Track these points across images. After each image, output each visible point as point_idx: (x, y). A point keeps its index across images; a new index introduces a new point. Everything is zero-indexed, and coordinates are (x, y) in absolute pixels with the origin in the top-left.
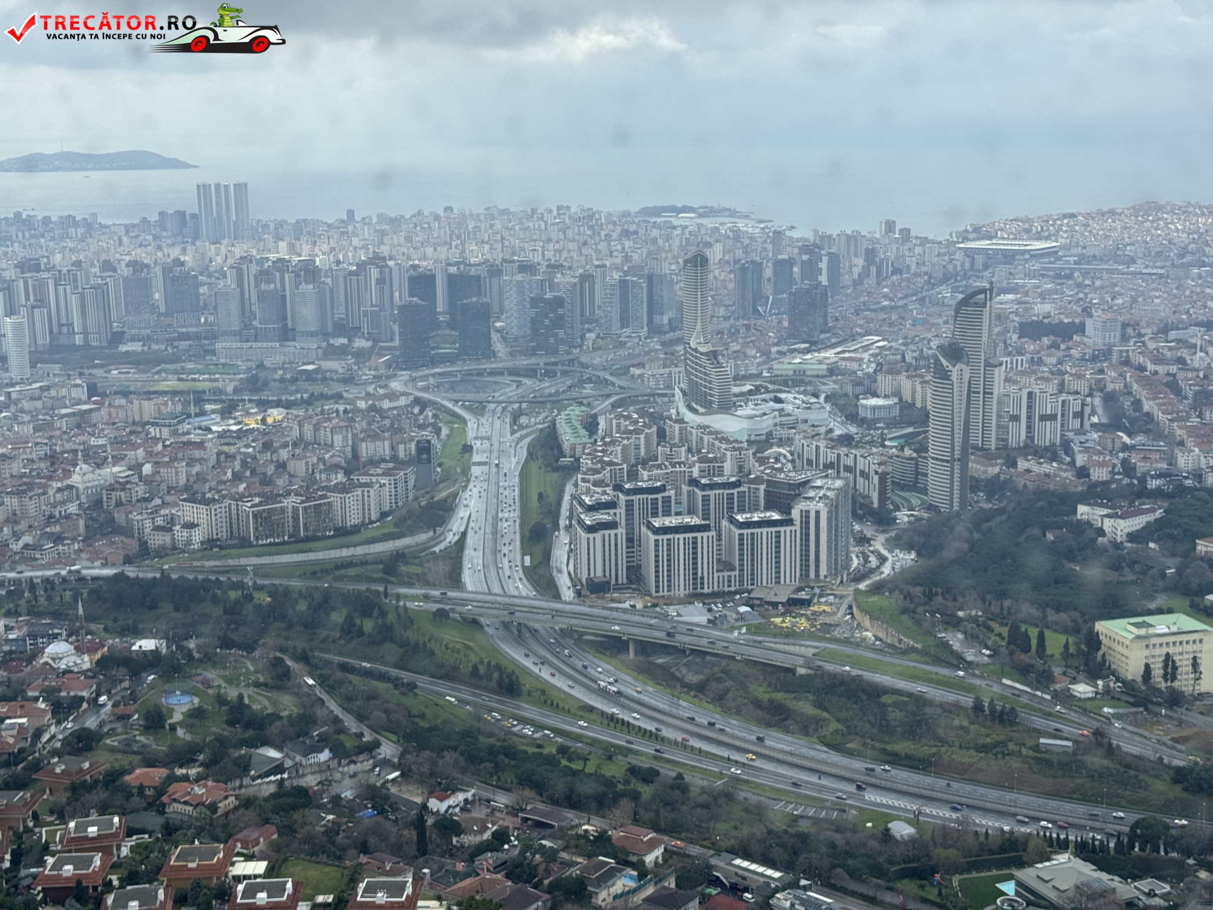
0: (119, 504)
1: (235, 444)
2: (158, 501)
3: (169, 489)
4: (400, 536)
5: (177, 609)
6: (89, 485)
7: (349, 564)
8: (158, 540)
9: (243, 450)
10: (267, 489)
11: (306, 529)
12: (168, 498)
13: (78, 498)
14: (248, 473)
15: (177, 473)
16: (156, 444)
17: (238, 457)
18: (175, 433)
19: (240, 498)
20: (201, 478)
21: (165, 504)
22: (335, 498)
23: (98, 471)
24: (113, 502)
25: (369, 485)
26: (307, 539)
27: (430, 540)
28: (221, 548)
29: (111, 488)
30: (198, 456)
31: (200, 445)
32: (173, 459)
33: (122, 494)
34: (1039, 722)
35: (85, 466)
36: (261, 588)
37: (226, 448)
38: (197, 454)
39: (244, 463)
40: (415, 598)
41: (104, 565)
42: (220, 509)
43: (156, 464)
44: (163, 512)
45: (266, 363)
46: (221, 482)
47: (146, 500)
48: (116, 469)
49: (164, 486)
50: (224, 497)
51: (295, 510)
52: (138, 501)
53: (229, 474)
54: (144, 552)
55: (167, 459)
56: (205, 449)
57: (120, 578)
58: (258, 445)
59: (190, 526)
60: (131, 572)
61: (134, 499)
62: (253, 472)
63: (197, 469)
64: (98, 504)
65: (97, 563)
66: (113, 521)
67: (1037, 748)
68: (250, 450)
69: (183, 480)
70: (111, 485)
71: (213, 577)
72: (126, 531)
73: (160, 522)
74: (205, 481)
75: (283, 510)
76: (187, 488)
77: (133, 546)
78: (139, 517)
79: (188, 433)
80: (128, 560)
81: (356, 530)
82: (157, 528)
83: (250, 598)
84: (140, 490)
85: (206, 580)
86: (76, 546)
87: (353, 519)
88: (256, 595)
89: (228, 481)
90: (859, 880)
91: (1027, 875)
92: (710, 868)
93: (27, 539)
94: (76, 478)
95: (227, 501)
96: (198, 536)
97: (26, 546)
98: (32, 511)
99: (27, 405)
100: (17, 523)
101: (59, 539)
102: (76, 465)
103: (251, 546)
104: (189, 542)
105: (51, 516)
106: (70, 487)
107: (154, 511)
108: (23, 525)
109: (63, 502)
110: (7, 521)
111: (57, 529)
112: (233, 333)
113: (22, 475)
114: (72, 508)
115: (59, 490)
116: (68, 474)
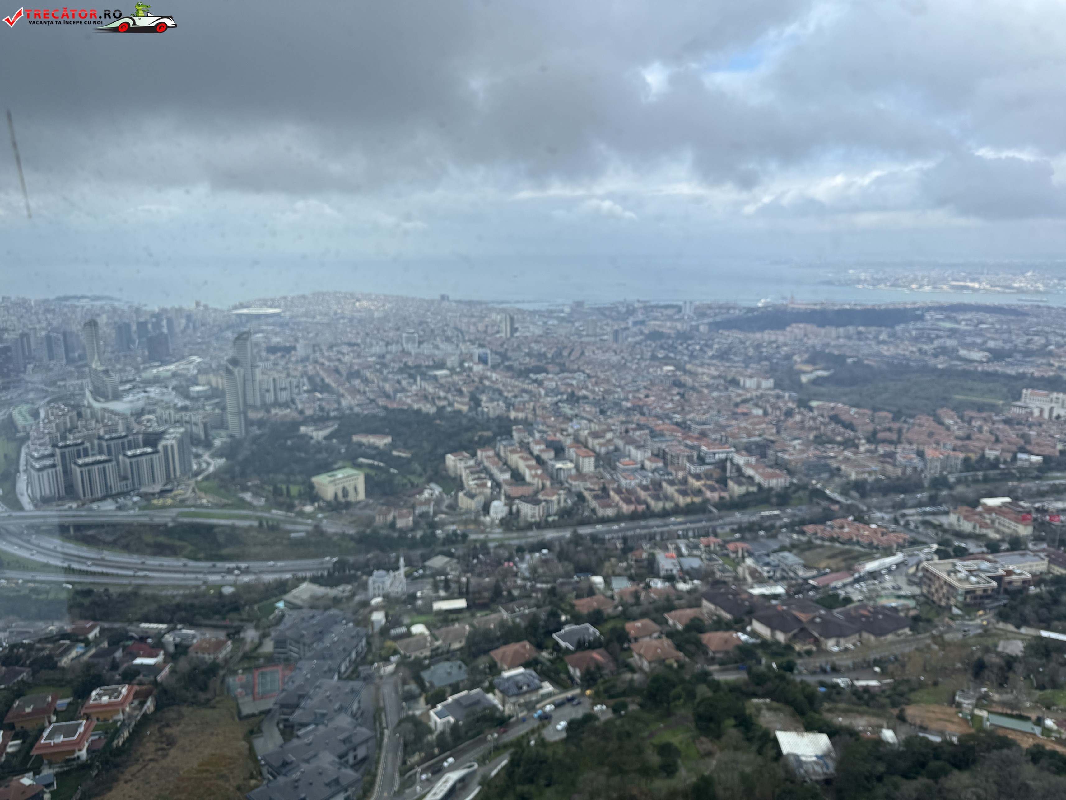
34: (289, 527)
67: (289, 539)
90: (209, 618)
91: (288, 597)
92: (127, 632)
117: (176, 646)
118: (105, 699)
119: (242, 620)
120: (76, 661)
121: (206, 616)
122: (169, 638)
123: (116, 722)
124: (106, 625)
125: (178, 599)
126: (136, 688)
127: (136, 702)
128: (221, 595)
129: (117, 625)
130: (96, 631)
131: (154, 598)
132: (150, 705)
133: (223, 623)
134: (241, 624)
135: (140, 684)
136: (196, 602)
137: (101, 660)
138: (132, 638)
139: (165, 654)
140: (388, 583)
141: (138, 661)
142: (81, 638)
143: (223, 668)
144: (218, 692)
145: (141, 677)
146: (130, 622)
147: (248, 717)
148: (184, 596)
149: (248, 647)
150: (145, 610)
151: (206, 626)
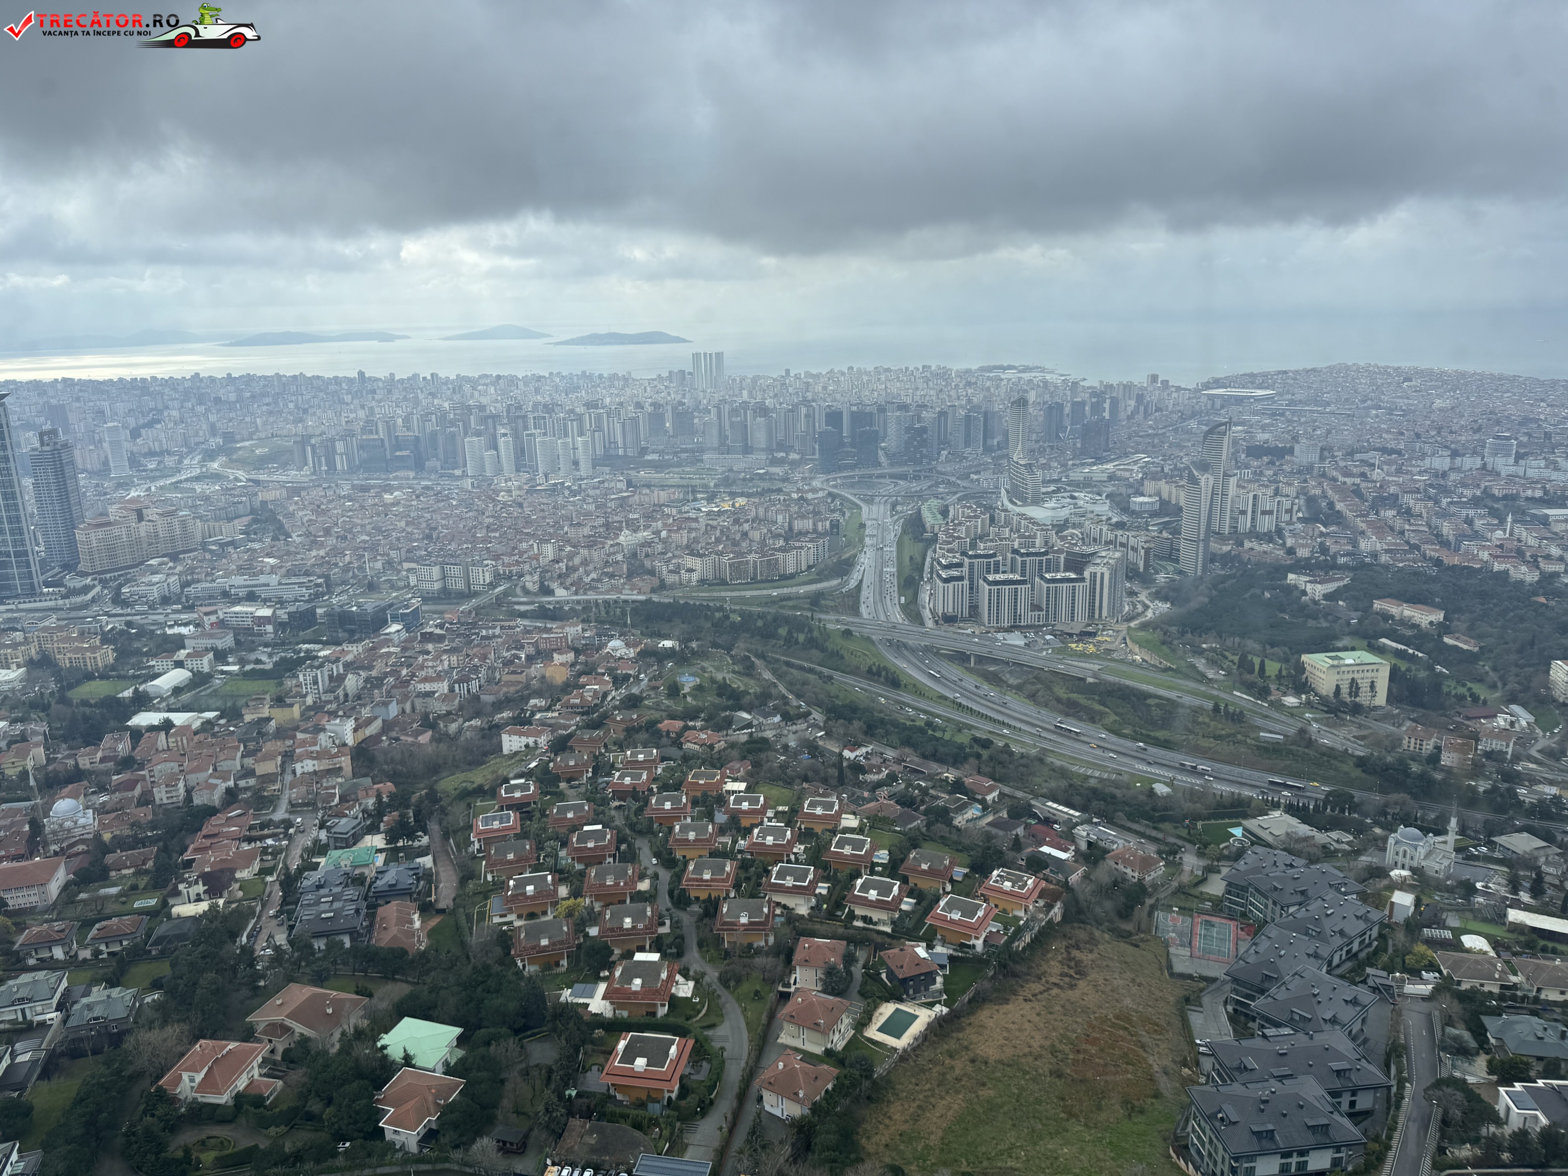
0: (647, 556)
1: (716, 520)
2: (670, 555)
3: (677, 547)
4: (820, 581)
5: (683, 623)
6: (630, 543)
7: (789, 598)
8: (671, 579)
9: (721, 523)
10: (737, 549)
11: (761, 574)
12: (676, 553)
13: (623, 551)
14: (725, 538)
15: (681, 537)
16: (669, 519)
17: (718, 528)
18: (680, 512)
19: (721, 554)
20: (696, 540)
21: (674, 557)
22: (780, 555)
23: (634, 535)
24: (644, 554)
25: (801, 548)
26: (762, 581)
27: (840, 584)
28: (709, 585)
29: (642, 545)
30: (694, 527)
31: (696, 520)
32: (679, 529)
33: (649, 549)
34: (1259, 722)
35: (627, 531)
36: (734, 611)
37: (711, 522)
38: (694, 525)
39: (722, 531)
40: (830, 621)
41: (639, 593)
42: (709, 560)
43: (669, 531)
44: (674, 561)
45: (734, 468)
46: (708, 544)
47: (663, 553)
48: (645, 534)
49: (673, 545)
50: (711, 553)
51: (755, 562)
52: (659, 554)
53: (713, 539)
54: (663, 586)
55: (675, 528)
56: (698, 522)
57: (648, 601)
58: (731, 520)
59: (690, 570)
60: (655, 598)
61: (656, 553)
62: (727, 537)
63: (693, 535)
64: (634, 555)
65: (635, 592)
66: (643, 565)
67: (1257, 739)
68: (726, 523)
69: (685, 541)
70: (642, 543)
71: (705, 603)
72: (652, 572)
73: (671, 567)
74: (699, 542)
75: (747, 562)
76: (688, 547)
77: (656, 582)
78: (659, 564)
79: (688, 512)
80: (653, 591)
81: (792, 576)
82: (671, 572)
83: (727, 617)
84: (659, 547)
85: (701, 605)
86: (622, 581)
87: (791, 570)
88: (732, 616)
89: (713, 543)
90: (1133, 821)
91: (1251, 824)
92: (1031, 806)
93: (594, 575)
94: (622, 539)
95: (713, 556)
96: (695, 577)
97: (593, 580)
98: (596, 558)
99: (591, 492)
100: (587, 565)
101: (612, 576)
102: (621, 531)
103: (727, 584)
104: (690, 581)
105: (607, 562)
106: (618, 544)
107: (668, 561)
108: (591, 567)
109: (614, 553)
110: (582, 563)
111: (611, 570)
112: (714, 449)
113: (590, 536)
114: (620, 557)
115: (612, 546)
116: (617, 536)
117: (1090, 844)
118: (1008, 885)
119: (1179, 837)
120: (971, 825)
121: (1131, 817)
122: (1081, 831)
123: (1018, 919)
124: (1007, 790)
125: (1092, 782)
126: (1043, 884)
127: (1041, 903)
128: (1151, 793)
129: (1019, 794)
130: (995, 794)
131: (1063, 773)
132: (1057, 912)
133: (1154, 833)
134: (1180, 842)
135: (1047, 880)
136: (1118, 793)
137: (1001, 833)
138: (1035, 816)
139: (1077, 851)
140: (1422, 851)
141: (1045, 849)
142: (980, 797)
143: (1150, 896)
144: (1143, 927)
145: (1047, 871)
146: (1036, 796)
147: (1183, 976)
148: (1100, 780)
149: (1185, 878)
150: (1053, 784)
151: (1129, 830)
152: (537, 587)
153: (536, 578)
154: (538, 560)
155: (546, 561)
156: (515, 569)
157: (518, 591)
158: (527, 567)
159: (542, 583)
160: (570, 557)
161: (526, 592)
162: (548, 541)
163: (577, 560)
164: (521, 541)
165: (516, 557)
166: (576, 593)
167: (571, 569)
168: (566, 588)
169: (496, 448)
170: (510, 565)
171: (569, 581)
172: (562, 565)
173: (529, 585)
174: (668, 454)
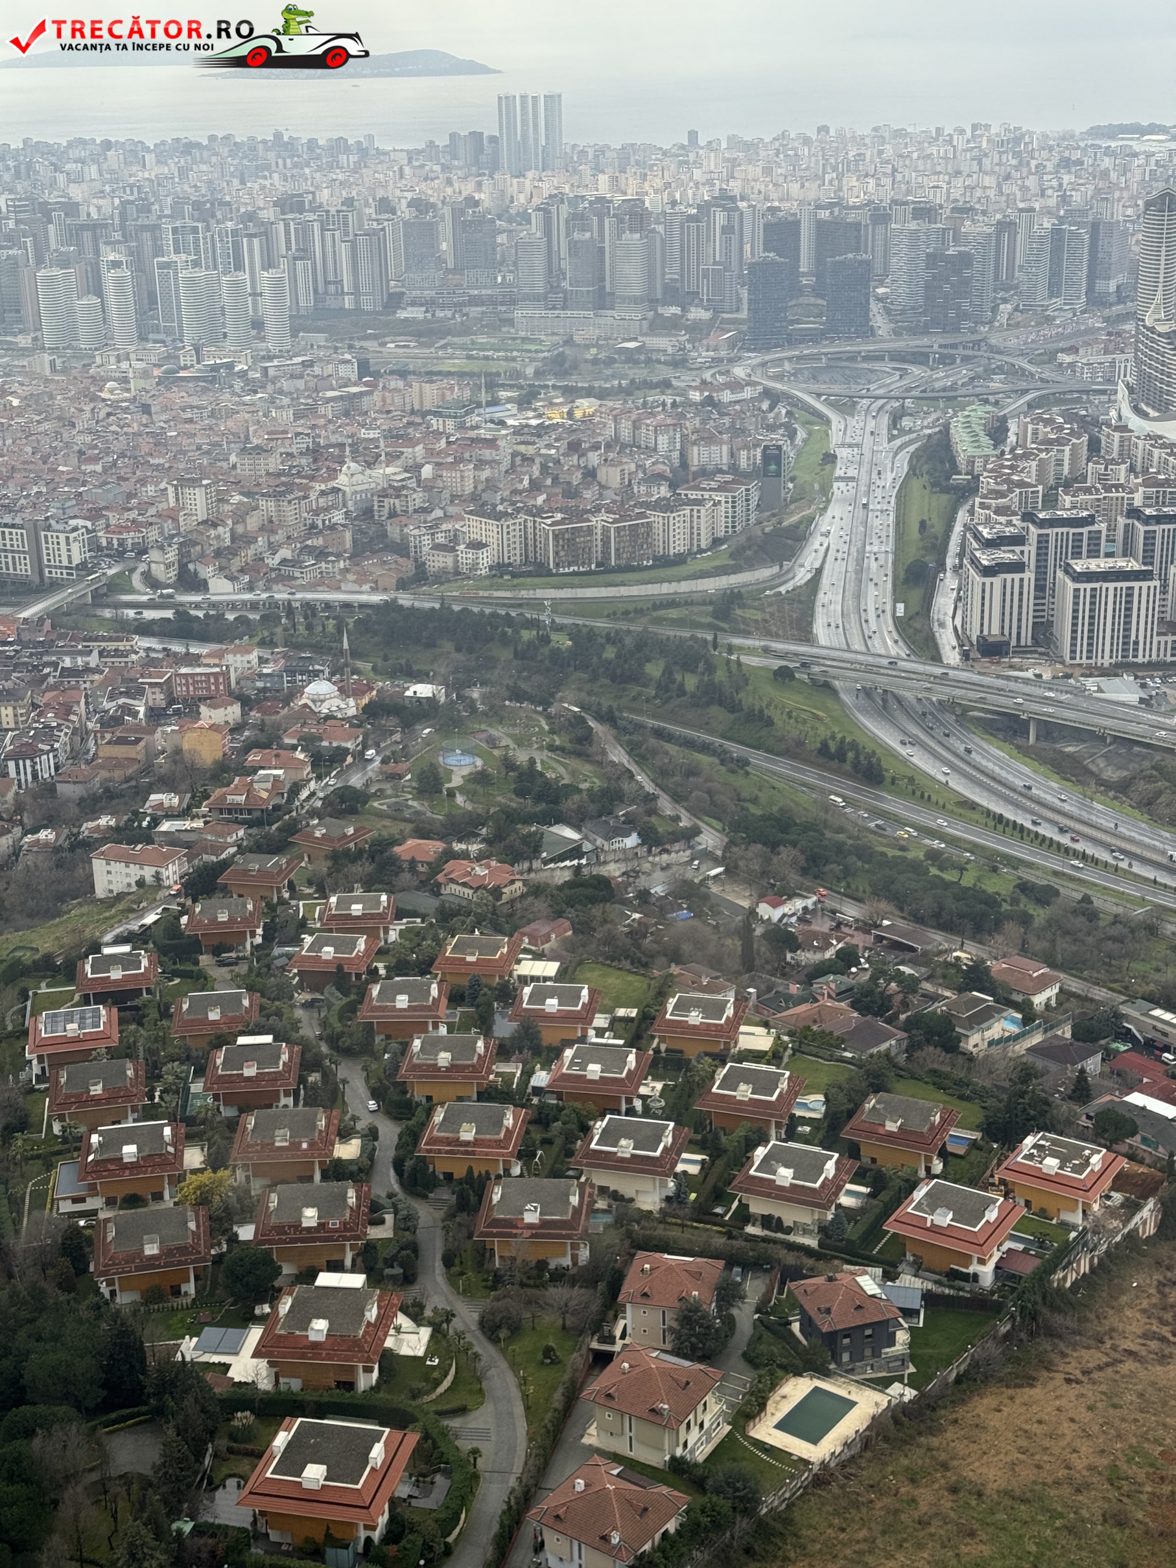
0: (393, 514)
1: (534, 443)
2: (438, 513)
3: (453, 497)
5: (458, 650)
6: (358, 488)
7: (671, 603)
8: (438, 561)
9: (543, 451)
10: (572, 503)
11: (618, 556)
12: (452, 510)
13: (345, 505)
14: (549, 482)
15: (462, 477)
16: (438, 440)
17: (537, 460)
18: (461, 427)
19: (538, 513)
20: (491, 485)
21: (447, 517)
22: (655, 518)
23: (368, 471)
24: (386, 512)
25: (700, 503)
26: (619, 569)
28: (513, 575)
29: (383, 494)
30: (488, 458)
31: (491, 443)
32: (459, 460)
33: (397, 501)
35: (353, 465)
36: (560, 629)
37: (522, 448)
38: (487, 454)
39: (544, 468)
40: (750, 650)
41: (374, 590)
42: (514, 526)
43: (438, 464)
44: (444, 527)
45: (576, 338)
46: (515, 492)
47: (423, 510)
48: (389, 470)
49: (446, 495)
50: (518, 511)
51: (606, 531)
52: (415, 511)
53: (526, 482)
54: (421, 576)
55: (450, 459)
56: (497, 448)
57: (391, 606)
58: (563, 445)
59: (477, 545)
60: (406, 600)
61: (411, 509)
62: (555, 479)
63: (486, 474)
64: (367, 513)
65: (366, 587)
66: (384, 534)
68: (553, 451)
69: (469, 487)
70: (384, 490)
71: (503, 612)
72: (401, 548)
73: (440, 539)
74: (496, 489)
75: (590, 531)
76: (474, 497)
77: (408, 568)
78: (416, 532)
79: (477, 427)
80: (402, 585)
81: (680, 559)
82: (438, 547)
83: (545, 640)
84: (418, 498)
85: (494, 615)
86: (342, 565)
87: (678, 546)
88: (554, 637)
89: (524, 490)
93: (285, 553)
94: (342, 480)
95: (522, 517)
96: (485, 559)
97: (284, 561)
98: (291, 519)
99: (286, 385)
100: (273, 532)
101: (321, 554)
102: (342, 463)
103: (549, 574)
104: (475, 566)
105: (313, 526)
106: (336, 490)
107: (434, 527)
108: (280, 536)
109: (327, 510)
110: (262, 529)
111: (319, 542)
112: (537, 298)
113: (279, 474)
114: (338, 517)
115: (323, 493)
116: (333, 474)
118: (1051, 1163)
120: (996, 1050)
123: (1067, 1228)
124: (1075, 985)
126: (1124, 1164)
127: (1117, 1199)
129: (1100, 994)
130: (1051, 992)
132: (1147, 1218)
135: (1133, 1157)
137: (1054, 1067)
138: (1126, 1036)
142: (1019, 998)
145: (1135, 1141)
152: (173, 573)
153: (172, 555)
154: (175, 520)
155: (192, 522)
156: (130, 538)
157: (136, 580)
158: (153, 534)
159: (183, 567)
160: (240, 516)
161: (152, 582)
162: (194, 483)
163: (253, 522)
164: (143, 482)
165: (133, 515)
166: (251, 588)
167: (241, 540)
168: (232, 578)
169: (99, 293)
170: (121, 529)
171: (236, 564)
172: (224, 532)
173: (158, 571)
174: (443, 307)
